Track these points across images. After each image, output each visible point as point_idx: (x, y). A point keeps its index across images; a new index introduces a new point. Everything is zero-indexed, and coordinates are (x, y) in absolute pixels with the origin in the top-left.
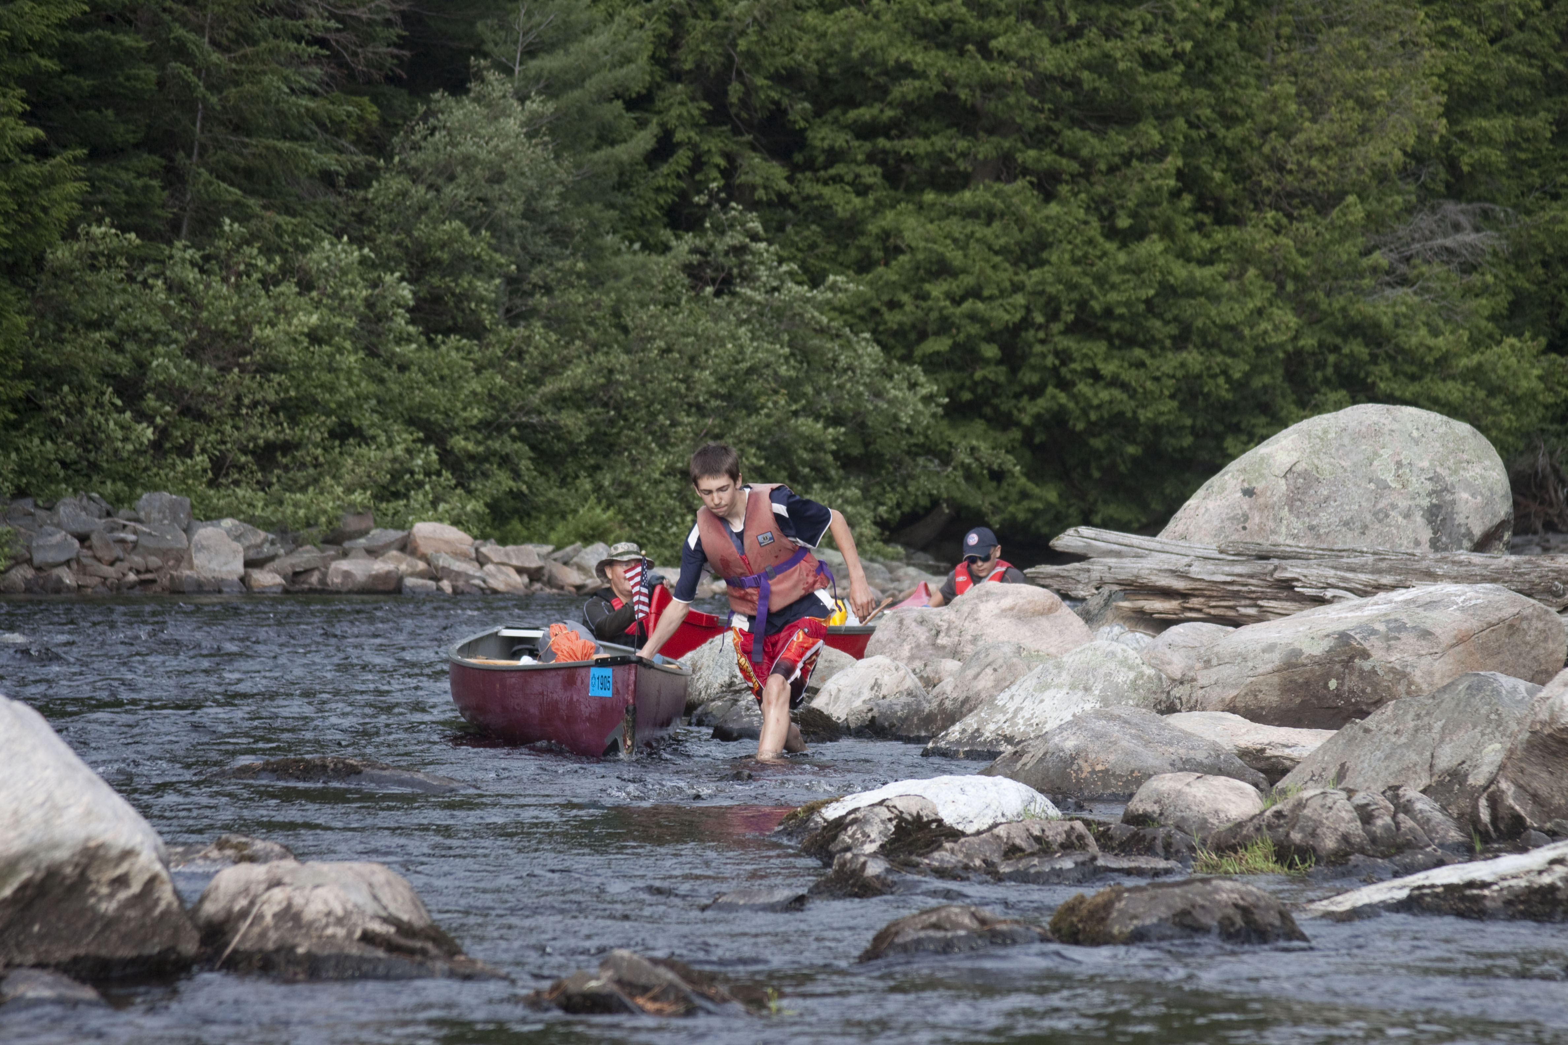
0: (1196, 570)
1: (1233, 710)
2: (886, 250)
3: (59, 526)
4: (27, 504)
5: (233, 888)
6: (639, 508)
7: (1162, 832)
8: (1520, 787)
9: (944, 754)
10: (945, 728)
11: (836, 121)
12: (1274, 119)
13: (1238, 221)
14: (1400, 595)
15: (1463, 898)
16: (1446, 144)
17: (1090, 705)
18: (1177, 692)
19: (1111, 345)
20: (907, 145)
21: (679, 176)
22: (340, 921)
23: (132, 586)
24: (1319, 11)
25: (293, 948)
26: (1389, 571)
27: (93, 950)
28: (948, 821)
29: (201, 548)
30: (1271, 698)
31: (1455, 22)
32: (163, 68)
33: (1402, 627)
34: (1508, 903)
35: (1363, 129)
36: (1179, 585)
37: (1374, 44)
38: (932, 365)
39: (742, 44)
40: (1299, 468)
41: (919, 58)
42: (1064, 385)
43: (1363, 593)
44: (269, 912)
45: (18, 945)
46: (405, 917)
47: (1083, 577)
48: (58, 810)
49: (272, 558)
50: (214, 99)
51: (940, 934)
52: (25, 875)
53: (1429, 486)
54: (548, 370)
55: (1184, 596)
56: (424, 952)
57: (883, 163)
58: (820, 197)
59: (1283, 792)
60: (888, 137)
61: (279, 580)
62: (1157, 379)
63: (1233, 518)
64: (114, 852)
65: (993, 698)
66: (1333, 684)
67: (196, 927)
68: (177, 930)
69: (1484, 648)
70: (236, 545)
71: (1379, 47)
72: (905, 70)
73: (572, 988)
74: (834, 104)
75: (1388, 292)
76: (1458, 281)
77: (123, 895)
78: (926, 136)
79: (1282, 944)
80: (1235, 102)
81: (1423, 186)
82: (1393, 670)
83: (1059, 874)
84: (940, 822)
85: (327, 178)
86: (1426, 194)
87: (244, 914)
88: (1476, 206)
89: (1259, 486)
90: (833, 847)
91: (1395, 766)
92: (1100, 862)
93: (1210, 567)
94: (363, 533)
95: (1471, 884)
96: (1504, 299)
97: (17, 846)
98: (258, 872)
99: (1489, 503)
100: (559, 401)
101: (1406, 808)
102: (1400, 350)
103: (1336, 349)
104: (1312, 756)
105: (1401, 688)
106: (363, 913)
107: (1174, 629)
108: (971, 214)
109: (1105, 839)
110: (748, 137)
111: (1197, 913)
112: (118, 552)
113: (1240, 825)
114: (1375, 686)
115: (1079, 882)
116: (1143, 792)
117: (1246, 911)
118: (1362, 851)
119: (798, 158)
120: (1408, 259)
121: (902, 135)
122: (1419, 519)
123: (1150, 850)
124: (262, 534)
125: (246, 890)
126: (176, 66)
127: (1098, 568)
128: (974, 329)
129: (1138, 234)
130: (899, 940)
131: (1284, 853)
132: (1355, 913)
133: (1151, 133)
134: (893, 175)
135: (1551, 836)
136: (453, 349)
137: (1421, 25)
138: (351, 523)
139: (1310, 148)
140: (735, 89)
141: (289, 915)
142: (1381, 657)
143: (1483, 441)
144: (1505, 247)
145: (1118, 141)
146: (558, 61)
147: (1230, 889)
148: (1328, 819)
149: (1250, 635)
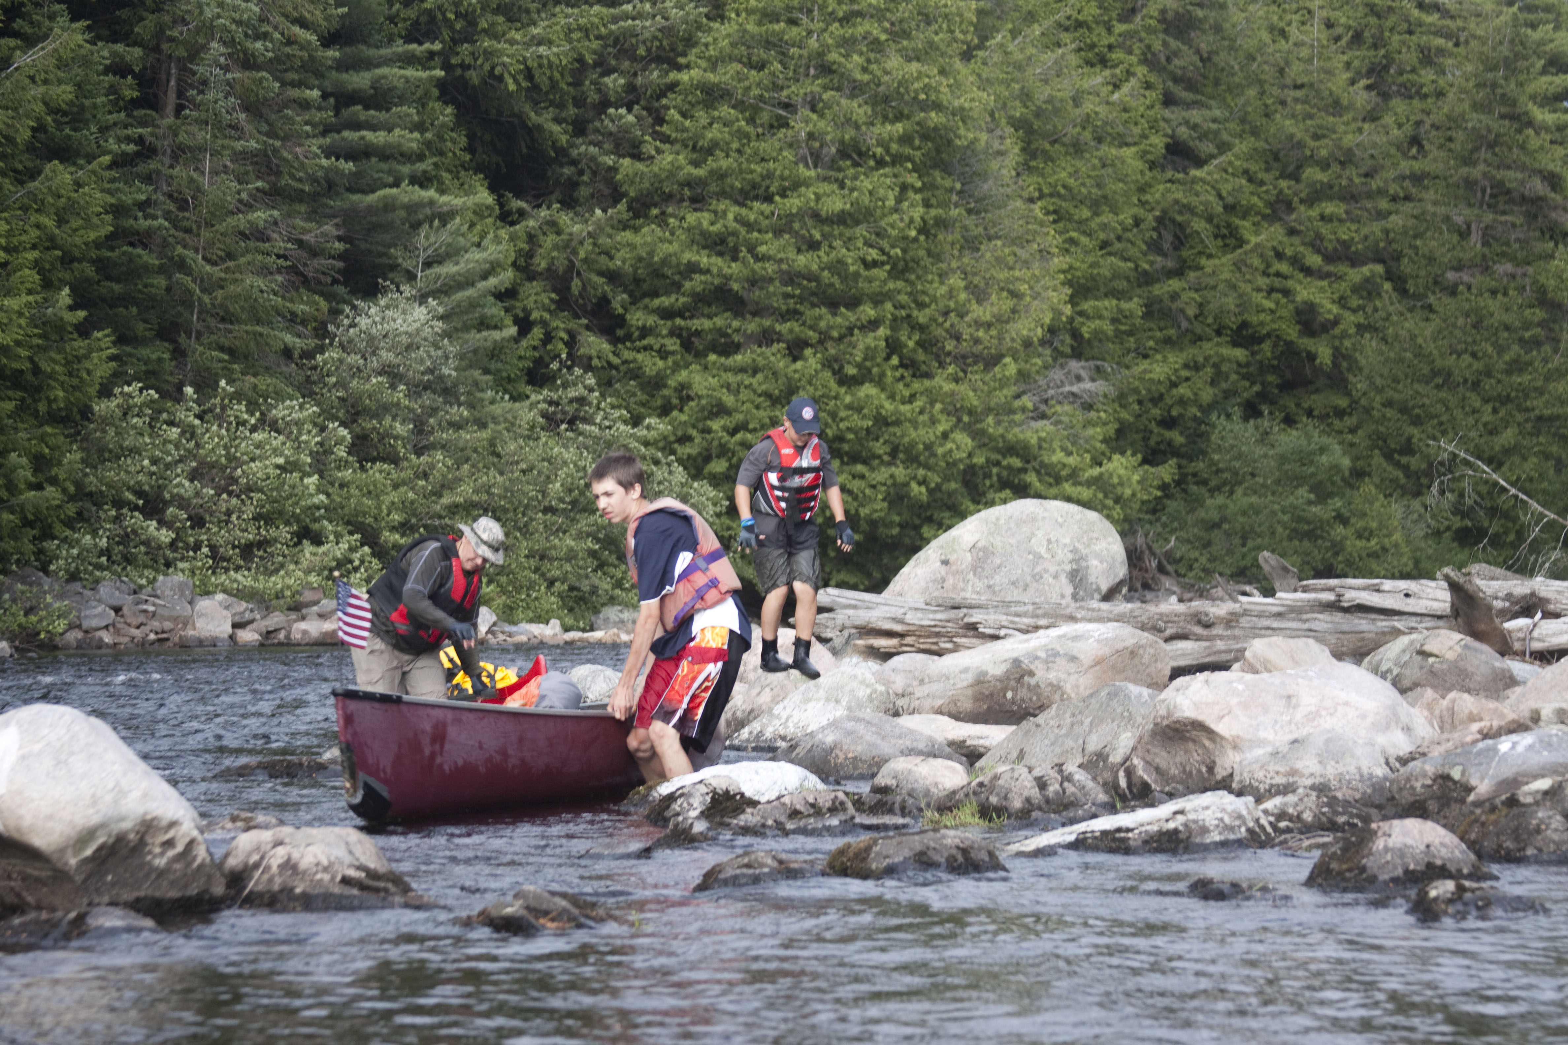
0: (910, 618)
1: (941, 713)
2: (681, 398)
3: (100, 601)
4: (77, 586)
5: (248, 847)
6: (510, 582)
7: (898, 799)
8: (1147, 762)
9: (738, 749)
10: (737, 730)
11: (646, 307)
12: (952, 304)
13: (928, 375)
14: (1053, 632)
15: (1114, 840)
16: (1071, 320)
17: (840, 712)
18: (900, 702)
19: (842, 463)
20: (696, 324)
21: (535, 348)
22: (326, 869)
23: (153, 643)
24: (980, 229)
25: (292, 889)
26: (1045, 615)
27: (150, 892)
28: (748, 794)
29: (201, 615)
30: (967, 705)
31: (1074, 234)
32: (170, 278)
33: (1056, 654)
34: (1145, 842)
35: (1014, 311)
36: (898, 628)
37: (1019, 252)
39: (582, 254)
40: (980, 545)
41: (704, 259)
43: (1025, 632)
44: (275, 864)
45: (97, 890)
46: (372, 866)
47: (830, 623)
48: (124, 794)
49: (252, 621)
50: (206, 299)
51: (750, 871)
52: (101, 840)
53: (1070, 556)
54: (446, 486)
55: (901, 635)
56: (386, 890)
57: (679, 336)
58: (635, 361)
59: (982, 769)
60: (683, 318)
61: (257, 637)
62: (874, 487)
63: (934, 581)
64: (164, 823)
65: (770, 710)
66: (1009, 695)
67: (223, 875)
68: (209, 877)
69: (1113, 667)
70: (226, 613)
71: (1023, 254)
72: (693, 268)
73: (494, 913)
74: (645, 295)
75: (1033, 424)
76: (1080, 416)
77: (171, 853)
78: (710, 317)
79: (991, 875)
80: (924, 292)
81: (1056, 349)
82: (1051, 684)
83: (829, 829)
84: (742, 795)
85: (287, 353)
86: (1058, 354)
87: (256, 866)
88: (1091, 363)
89: (952, 558)
90: (667, 814)
91: (1058, 750)
92: (858, 820)
93: (919, 615)
94: (316, 603)
95: (1119, 830)
96: (1111, 429)
97: (95, 820)
98: (266, 836)
99: (1111, 567)
101: (1068, 778)
102: (1042, 464)
103: (998, 463)
104: (1000, 745)
105: (1057, 697)
106: (341, 863)
107: (896, 659)
108: (742, 370)
109: (859, 804)
110: (585, 321)
111: (931, 853)
112: (142, 619)
113: (954, 792)
114: (1039, 696)
115: (843, 834)
116: (884, 770)
117: (965, 851)
118: (1040, 808)
119: (620, 333)
120: (1046, 401)
121: (691, 317)
122: (1064, 579)
123: (890, 811)
124: (244, 605)
125: (258, 849)
126: (179, 274)
127: (841, 617)
129: (859, 381)
130: (722, 876)
131: (985, 812)
132: (1039, 853)
133: (868, 311)
134: (687, 345)
135: (1171, 796)
136: (377, 472)
137: (1052, 238)
138: (308, 596)
139: (978, 324)
140: (576, 285)
141: (289, 866)
142: (1043, 675)
143: (1107, 524)
144: (1112, 392)
145: (845, 317)
146: (448, 269)
147: (951, 837)
148: (1015, 787)
149: (950, 662)
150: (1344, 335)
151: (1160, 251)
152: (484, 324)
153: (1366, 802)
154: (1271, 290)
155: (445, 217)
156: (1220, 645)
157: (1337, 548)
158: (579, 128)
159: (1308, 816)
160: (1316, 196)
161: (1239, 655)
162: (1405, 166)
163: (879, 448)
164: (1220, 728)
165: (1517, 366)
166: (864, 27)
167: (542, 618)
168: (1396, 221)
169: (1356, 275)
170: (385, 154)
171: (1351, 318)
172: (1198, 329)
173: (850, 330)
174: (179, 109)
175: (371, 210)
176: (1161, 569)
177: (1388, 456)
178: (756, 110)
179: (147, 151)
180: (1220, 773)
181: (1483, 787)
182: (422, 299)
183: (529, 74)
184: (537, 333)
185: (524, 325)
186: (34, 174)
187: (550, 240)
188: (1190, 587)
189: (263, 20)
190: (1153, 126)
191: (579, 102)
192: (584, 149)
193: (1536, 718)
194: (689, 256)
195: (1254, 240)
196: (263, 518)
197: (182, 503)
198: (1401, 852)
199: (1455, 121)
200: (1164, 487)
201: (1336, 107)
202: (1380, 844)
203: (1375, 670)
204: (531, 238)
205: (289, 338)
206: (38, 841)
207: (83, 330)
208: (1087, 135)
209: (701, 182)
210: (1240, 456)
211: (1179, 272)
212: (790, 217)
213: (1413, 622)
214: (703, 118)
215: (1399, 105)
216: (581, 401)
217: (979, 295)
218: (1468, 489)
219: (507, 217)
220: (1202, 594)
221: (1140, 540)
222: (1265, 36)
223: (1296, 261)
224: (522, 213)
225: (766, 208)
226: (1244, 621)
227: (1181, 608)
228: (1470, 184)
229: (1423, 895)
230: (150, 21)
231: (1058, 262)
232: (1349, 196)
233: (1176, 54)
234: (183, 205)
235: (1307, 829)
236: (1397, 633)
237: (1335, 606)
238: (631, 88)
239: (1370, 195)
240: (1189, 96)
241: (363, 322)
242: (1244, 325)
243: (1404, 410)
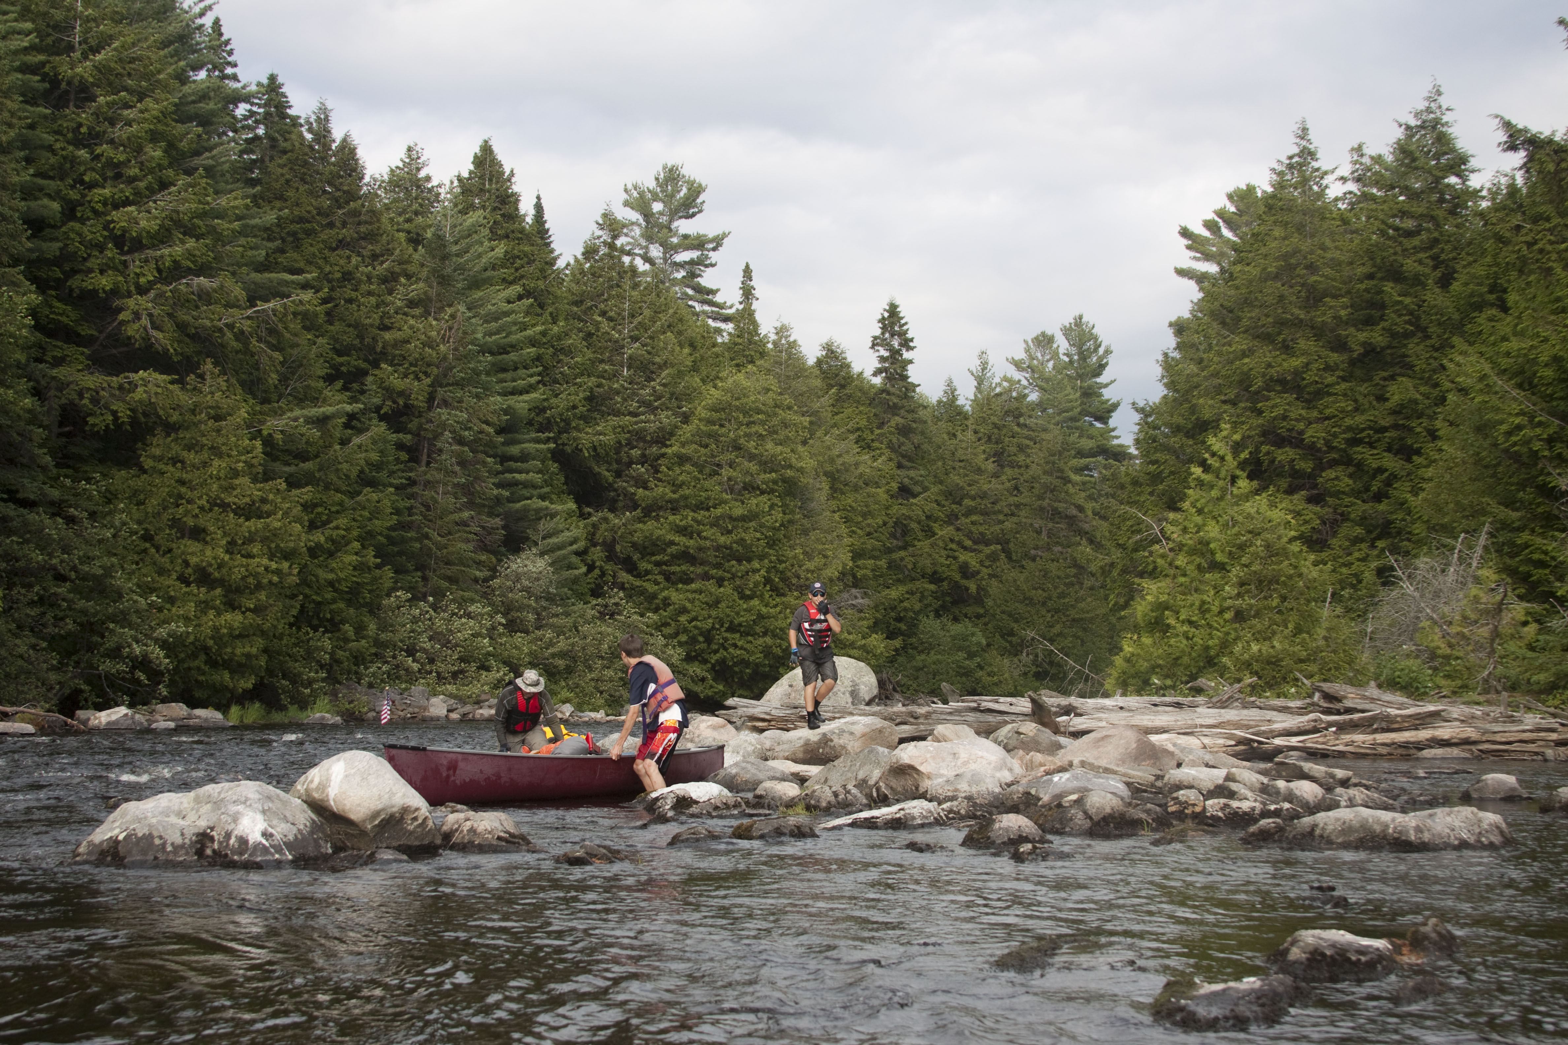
0: (774, 712)
1: (787, 759)
2: (665, 605)
4: (373, 691)
5: (452, 822)
7: (767, 801)
8: (886, 785)
11: (648, 561)
12: (796, 561)
13: (783, 595)
14: (842, 721)
15: (870, 823)
16: (852, 569)
17: (741, 758)
18: (768, 754)
19: (741, 636)
20: (673, 569)
21: (595, 579)
22: (489, 833)
24: (810, 525)
25: (473, 842)
26: (840, 713)
27: (405, 842)
28: (694, 798)
29: (432, 706)
30: (800, 755)
31: (854, 529)
32: (421, 543)
33: (844, 731)
34: (886, 824)
35: (825, 565)
36: (768, 717)
37: (828, 536)
38: (681, 644)
39: (620, 534)
41: (677, 539)
42: (726, 649)
44: (465, 829)
45: (381, 841)
46: (512, 831)
47: (735, 715)
48: (394, 794)
49: (456, 709)
50: (438, 553)
51: (695, 836)
52: (383, 817)
53: (851, 684)
54: (551, 644)
55: (769, 721)
56: (518, 843)
57: (664, 575)
58: (643, 586)
59: (807, 787)
60: (666, 566)
61: (459, 716)
62: (756, 647)
63: (785, 695)
64: (412, 809)
66: (821, 751)
67: (441, 835)
68: (434, 836)
69: (872, 738)
70: (444, 705)
71: (829, 538)
72: (672, 543)
73: (570, 855)
74: (648, 555)
76: (857, 616)
77: (416, 824)
78: (679, 566)
80: (783, 555)
81: (845, 584)
82: (841, 746)
83: (733, 816)
84: (691, 799)
85: (476, 580)
86: (846, 586)
87: (457, 830)
88: (862, 590)
90: (655, 807)
91: (844, 778)
92: (747, 812)
93: (778, 711)
95: (873, 818)
96: (871, 622)
97: (380, 807)
98: (461, 816)
99: (870, 689)
100: (553, 656)
101: (848, 792)
104: (816, 775)
105: (844, 752)
106: (497, 830)
107: (766, 733)
108: (695, 592)
109: (747, 803)
110: (621, 566)
111: (782, 829)
112: (404, 707)
113: (793, 799)
114: (835, 752)
115: (740, 818)
116: (761, 787)
117: (798, 828)
118: (835, 807)
119: (636, 572)
121: (671, 565)
122: (848, 695)
123: (763, 807)
124: (453, 701)
125: (457, 822)
126: (426, 541)
127: (740, 711)
128: (696, 632)
129: (750, 598)
130: (681, 838)
131: (808, 808)
132: (834, 828)
133: (756, 564)
134: (667, 579)
135: (898, 801)
136: (518, 638)
137: (843, 529)
138: (483, 697)
139: (808, 571)
140: (618, 548)
141: (472, 830)
142: (837, 741)
143: (869, 669)
144: (872, 604)
145: (745, 566)
146: (554, 540)
147: (792, 820)
148: (823, 796)
149: (793, 734)
150: (982, 579)
151: (895, 537)
152: (570, 567)
153: (991, 805)
154: (948, 557)
155: (553, 516)
156: (922, 727)
157: (978, 681)
158: (618, 474)
159: (963, 812)
160: (970, 512)
161: (931, 732)
162: (1012, 499)
163: (758, 629)
164: (921, 768)
165: (1062, 595)
166: (754, 429)
167: (595, 710)
168: (1008, 525)
169: (988, 550)
170: (526, 485)
171: (985, 570)
172: (913, 574)
173: (747, 573)
174: (428, 463)
175: (517, 511)
176: (895, 690)
177: (1002, 637)
178: (704, 467)
179: (413, 483)
180: (921, 790)
181: (1046, 798)
182: (542, 554)
183: (595, 448)
184: (597, 572)
185: (591, 568)
186: (359, 493)
187: (604, 526)
188: (907, 698)
189: (469, 421)
190: (892, 478)
191: (618, 462)
192: (621, 484)
193: (1071, 764)
194: (670, 537)
195: (940, 533)
196: (462, 659)
197: (424, 650)
198: (1007, 830)
199: (1034, 479)
200: (896, 650)
201: (979, 471)
202: (997, 826)
203: (995, 741)
204: (594, 526)
205: (478, 573)
206: (353, 817)
207: (378, 567)
208: (861, 483)
209: (677, 501)
210: (933, 636)
211: (904, 548)
212: (718, 518)
213: (1013, 717)
214: (678, 470)
215: (1008, 471)
216: (616, 604)
217: (809, 555)
218: (1041, 655)
219: (583, 516)
220: (914, 702)
221: (884, 676)
222: (945, 436)
223: (960, 544)
224: (590, 514)
225: (707, 514)
226: (934, 716)
227: (904, 709)
228: (1042, 509)
229: (1017, 850)
230: (416, 421)
231: (847, 541)
232: (984, 513)
233: (903, 444)
234: (428, 508)
235: (962, 818)
236: (1006, 723)
237: (977, 710)
238: (643, 455)
239: (995, 513)
240: (909, 464)
241: (514, 566)
242: (935, 572)
243: (1010, 615)
